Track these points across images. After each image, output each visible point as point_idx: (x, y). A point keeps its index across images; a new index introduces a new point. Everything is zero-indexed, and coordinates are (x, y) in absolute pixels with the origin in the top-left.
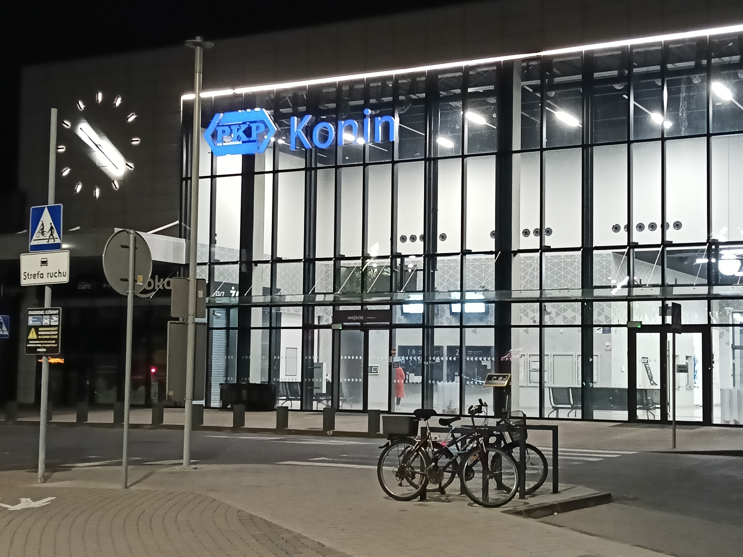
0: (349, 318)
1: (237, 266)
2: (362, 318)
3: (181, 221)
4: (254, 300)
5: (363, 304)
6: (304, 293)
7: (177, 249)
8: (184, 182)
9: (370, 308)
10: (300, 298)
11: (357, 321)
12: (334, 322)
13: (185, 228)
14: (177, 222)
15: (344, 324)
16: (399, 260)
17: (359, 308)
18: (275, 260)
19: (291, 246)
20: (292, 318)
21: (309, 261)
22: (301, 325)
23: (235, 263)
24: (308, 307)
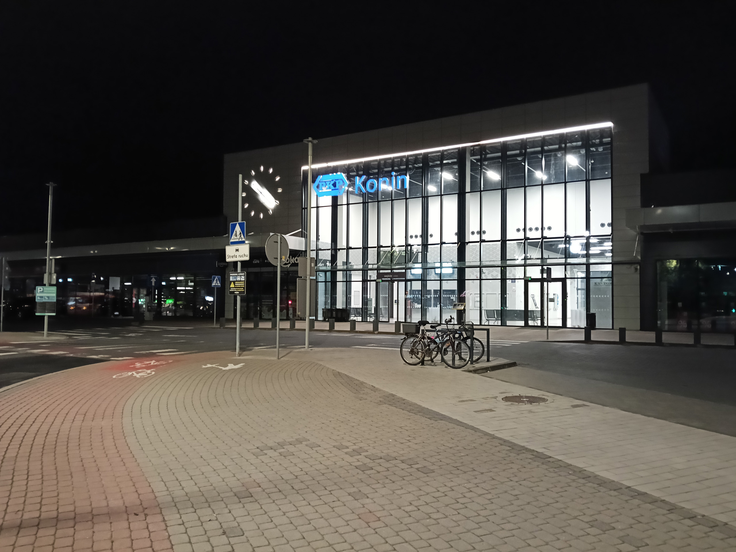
0: (385, 276)
1: (330, 251)
2: (391, 276)
3: (302, 229)
4: (338, 268)
5: (392, 269)
6: (363, 264)
7: (300, 243)
8: (303, 210)
9: (395, 271)
10: (361, 267)
11: (389, 278)
12: (377, 278)
13: (304, 233)
14: (300, 230)
15: (382, 279)
16: (409, 247)
17: (390, 271)
18: (348, 248)
19: (356, 241)
20: (357, 277)
21: (365, 248)
22: (361, 280)
23: (329, 249)
24: (365, 271)
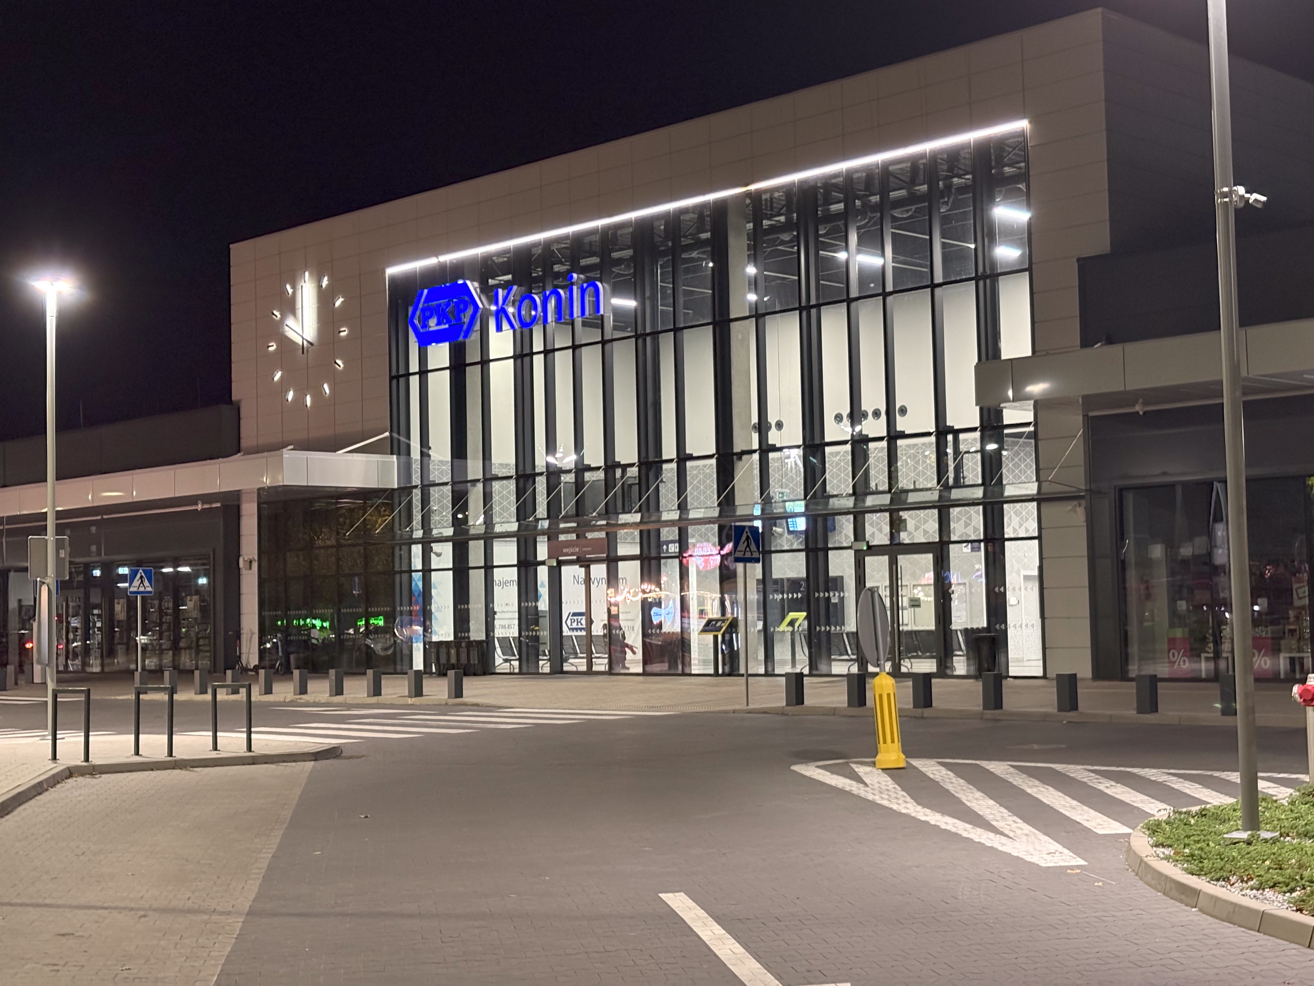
0: (565, 551)
1: (449, 488)
2: (577, 550)
3: (391, 432)
5: (578, 533)
6: (518, 520)
7: (384, 469)
8: (393, 382)
10: (514, 527)
11: (572, 554)
12: (549, 557)
13: (397, 441)
14: (388, 433)
15: (560, 558)
17: (573, 537)
18: (488, 479)
20: (506, 554)
21: (523, 477)
22: (515, 562)
23: (446, 484)
24: (523, 538)
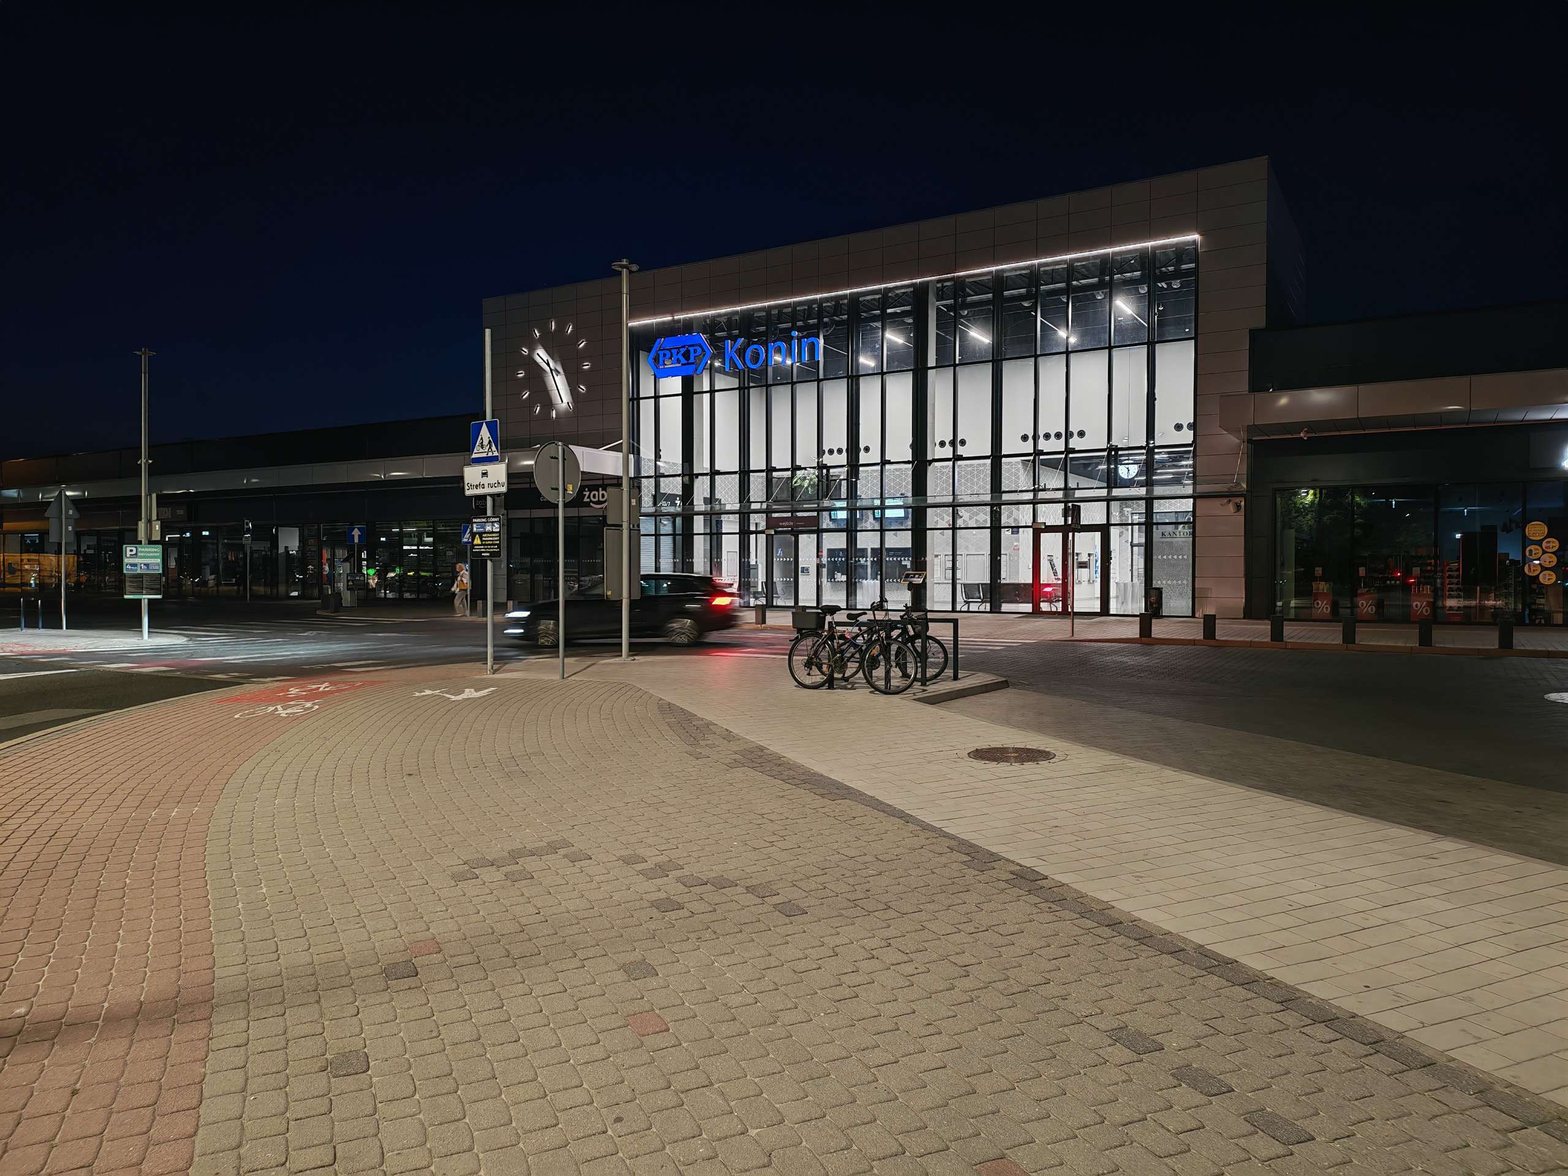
0: (781, 524)
1: (679, 479)
2: (792, 524)
3: (629, 439)
4: (696, 509)
5: (792, 512)
6: (740, 502)
8: (630, 403)
9: (799, 514)
10: (737, 507)
11: (787, 527)
12: (768, 528)
13: (633, 444)
14: (626, 439)
15: (777, 529)
16: (825, 471)
17: (789, 515)
18: (713, 473)
19: (728, 460)
20: (730, 524)
21: (744, 473)
22: (739, 531)
23: (679, 475)
24: (744, 515)
